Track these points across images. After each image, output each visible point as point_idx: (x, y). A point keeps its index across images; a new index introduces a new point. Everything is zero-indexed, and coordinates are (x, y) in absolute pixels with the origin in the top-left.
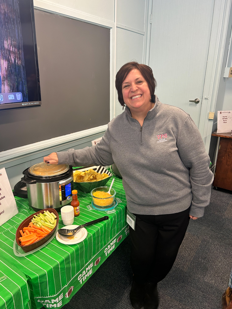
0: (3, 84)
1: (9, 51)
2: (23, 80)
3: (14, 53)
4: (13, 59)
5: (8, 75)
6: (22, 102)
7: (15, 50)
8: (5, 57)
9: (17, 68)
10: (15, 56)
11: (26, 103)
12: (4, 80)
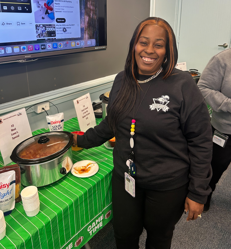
0: (85, 33)
1: (90, 9)
2: (97, 30)
3: (93, 10)
4: (92, 15)
5: (88, 26)
6: (95, 46)
7: (93, 8)
8: (87, 14)
9: (94, 21)
10: (93, 13)
11: (97, 47)
12: (86, 30)
